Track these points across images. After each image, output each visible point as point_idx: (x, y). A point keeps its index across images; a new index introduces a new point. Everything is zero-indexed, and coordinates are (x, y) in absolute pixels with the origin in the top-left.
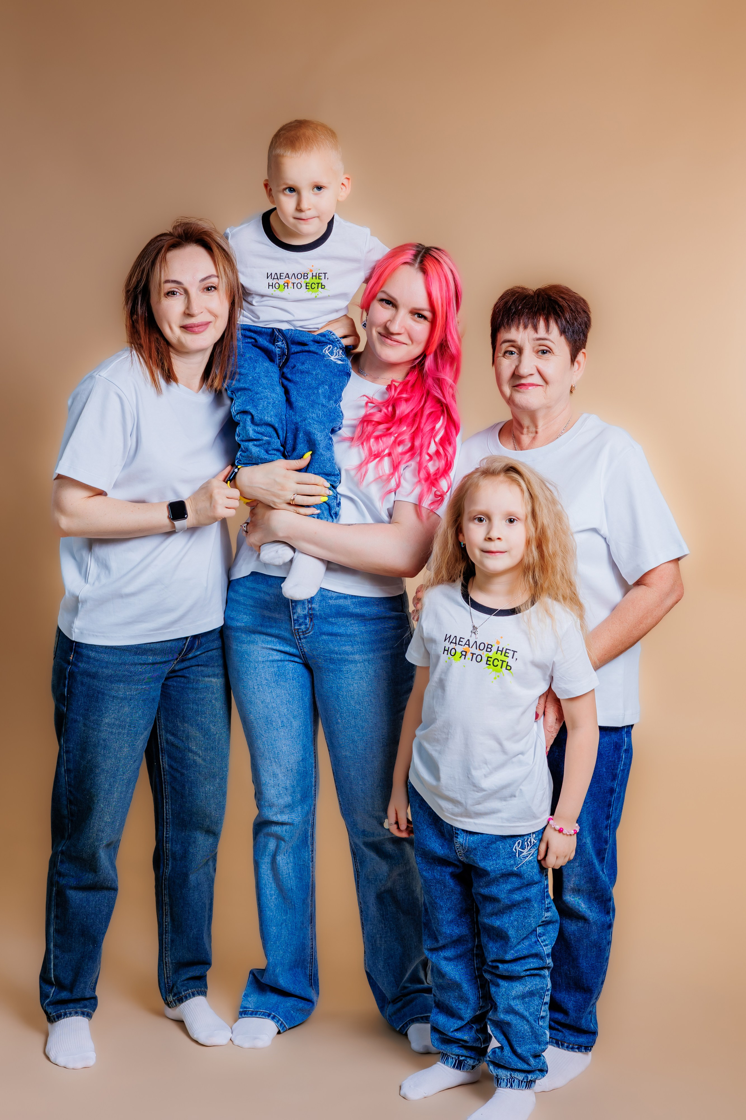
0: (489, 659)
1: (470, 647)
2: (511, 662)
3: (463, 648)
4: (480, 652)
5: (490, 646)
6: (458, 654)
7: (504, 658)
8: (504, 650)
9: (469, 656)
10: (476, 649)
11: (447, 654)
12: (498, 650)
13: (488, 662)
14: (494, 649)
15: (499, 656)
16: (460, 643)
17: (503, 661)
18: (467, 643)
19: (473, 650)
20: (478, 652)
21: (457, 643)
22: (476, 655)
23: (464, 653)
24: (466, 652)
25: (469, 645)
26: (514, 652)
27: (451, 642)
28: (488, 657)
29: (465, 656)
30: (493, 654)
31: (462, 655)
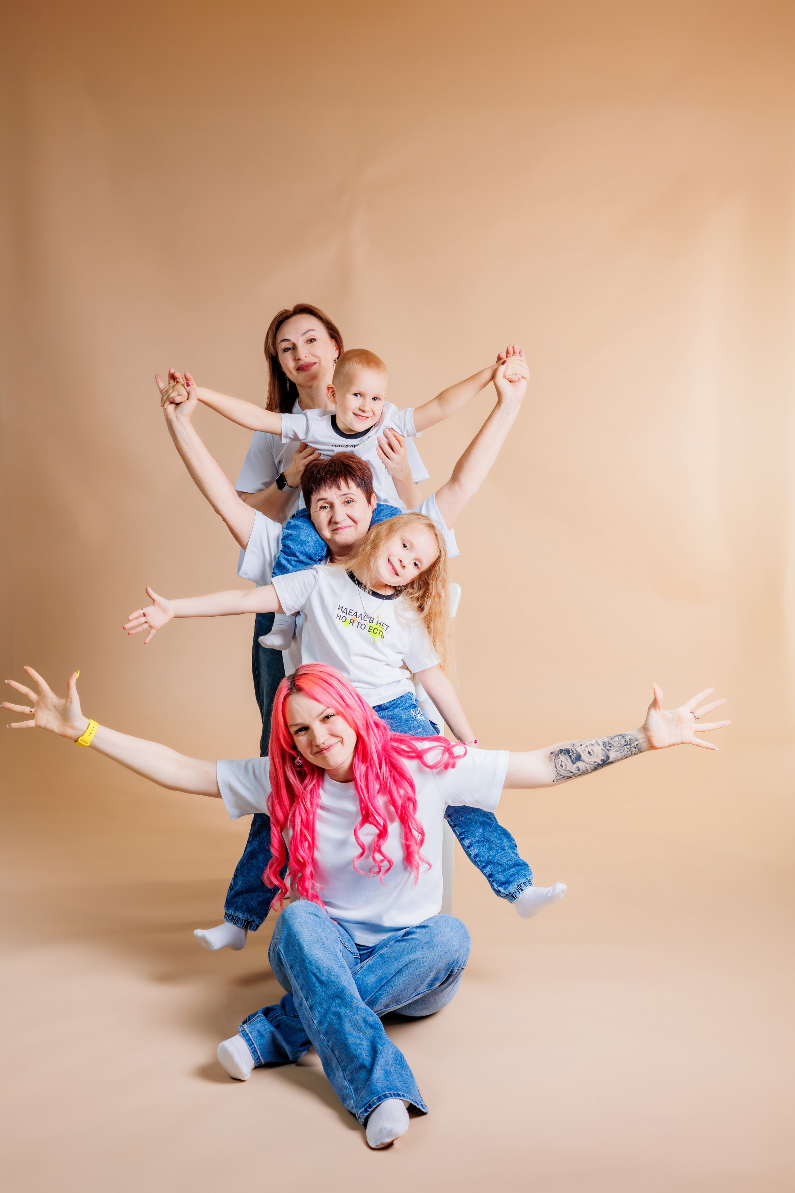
0: (371, 628)
1: (357, 617)
2: (385, 633)
3: (352, 618)
4: (365, 623)
5: (372, 619)
6: (348, 621)
7: (381, 629)
8: (382, 623)
9: (356, 624)
10: (362, 619)
11: (339, 619)
12: (378, 623)
13: (370, 631)
14: (375, 621)
15: (378, 626)
16: (350, 613)
17: (380, 631)
18: (355, 614)
19: (359, 620)
20: (363, 622)
21: (348, 613)
22: (361, 624)
23: (352, 621)
24: (354, 621)
25: (356, 616)
26: (388, 626)
27: (343, 612)
28: (370, 627)
29: (353, 623)
30: (374, 625)
31: (351, 622)
